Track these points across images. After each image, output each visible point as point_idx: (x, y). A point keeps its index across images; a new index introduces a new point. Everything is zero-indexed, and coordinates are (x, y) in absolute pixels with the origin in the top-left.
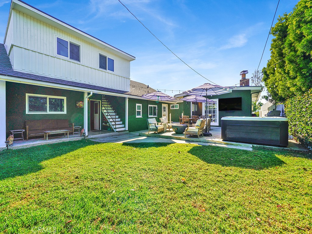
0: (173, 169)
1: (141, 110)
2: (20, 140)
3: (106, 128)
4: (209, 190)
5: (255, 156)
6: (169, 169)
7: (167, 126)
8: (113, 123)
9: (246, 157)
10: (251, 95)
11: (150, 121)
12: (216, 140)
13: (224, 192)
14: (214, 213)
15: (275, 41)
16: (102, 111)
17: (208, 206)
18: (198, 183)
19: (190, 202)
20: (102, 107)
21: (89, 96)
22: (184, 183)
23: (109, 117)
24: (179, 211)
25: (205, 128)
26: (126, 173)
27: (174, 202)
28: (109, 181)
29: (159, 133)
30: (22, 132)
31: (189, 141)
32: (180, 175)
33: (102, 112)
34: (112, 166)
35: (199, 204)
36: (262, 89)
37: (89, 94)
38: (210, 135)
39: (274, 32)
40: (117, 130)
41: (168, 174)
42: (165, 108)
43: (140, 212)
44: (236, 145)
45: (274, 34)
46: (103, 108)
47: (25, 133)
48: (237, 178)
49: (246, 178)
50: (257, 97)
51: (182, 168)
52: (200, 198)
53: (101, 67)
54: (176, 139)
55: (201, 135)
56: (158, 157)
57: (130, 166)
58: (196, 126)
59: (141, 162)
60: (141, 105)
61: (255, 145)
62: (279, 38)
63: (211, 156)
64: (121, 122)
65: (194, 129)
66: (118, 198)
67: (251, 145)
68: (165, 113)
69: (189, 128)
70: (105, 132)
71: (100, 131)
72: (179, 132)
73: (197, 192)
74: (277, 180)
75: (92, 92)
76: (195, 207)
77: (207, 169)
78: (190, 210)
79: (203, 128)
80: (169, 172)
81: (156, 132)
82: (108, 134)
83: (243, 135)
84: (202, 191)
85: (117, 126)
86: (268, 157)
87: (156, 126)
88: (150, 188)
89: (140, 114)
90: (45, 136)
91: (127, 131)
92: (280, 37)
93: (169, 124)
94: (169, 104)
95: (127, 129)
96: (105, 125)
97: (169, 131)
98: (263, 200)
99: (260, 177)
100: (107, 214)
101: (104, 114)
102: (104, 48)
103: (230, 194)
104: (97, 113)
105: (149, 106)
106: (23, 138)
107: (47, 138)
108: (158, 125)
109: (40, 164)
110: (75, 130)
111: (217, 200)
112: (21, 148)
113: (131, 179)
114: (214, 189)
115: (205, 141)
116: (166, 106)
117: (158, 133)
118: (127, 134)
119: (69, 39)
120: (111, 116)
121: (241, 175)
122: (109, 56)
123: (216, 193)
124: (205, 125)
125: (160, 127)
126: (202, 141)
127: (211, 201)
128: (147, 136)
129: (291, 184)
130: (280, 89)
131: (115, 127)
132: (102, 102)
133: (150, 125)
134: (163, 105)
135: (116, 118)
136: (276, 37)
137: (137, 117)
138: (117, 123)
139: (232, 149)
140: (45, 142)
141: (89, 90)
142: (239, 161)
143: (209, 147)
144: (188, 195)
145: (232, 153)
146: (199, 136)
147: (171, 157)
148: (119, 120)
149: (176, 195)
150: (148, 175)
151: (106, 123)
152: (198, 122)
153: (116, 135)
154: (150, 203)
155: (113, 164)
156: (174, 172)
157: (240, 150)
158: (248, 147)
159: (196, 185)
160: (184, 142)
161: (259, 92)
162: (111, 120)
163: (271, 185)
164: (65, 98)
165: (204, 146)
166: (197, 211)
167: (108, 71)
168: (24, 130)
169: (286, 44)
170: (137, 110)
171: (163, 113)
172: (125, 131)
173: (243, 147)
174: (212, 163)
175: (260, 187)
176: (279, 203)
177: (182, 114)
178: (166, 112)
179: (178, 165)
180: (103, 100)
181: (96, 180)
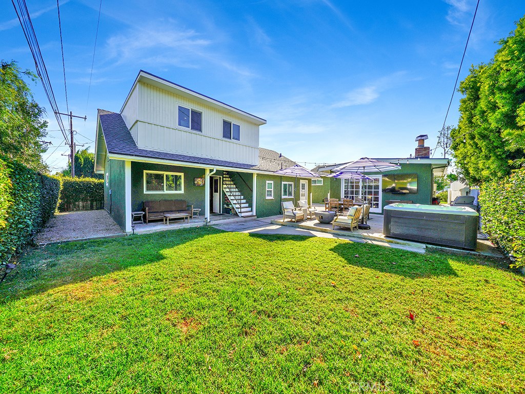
0: (321, 270)
1: (272, 189)
2: (140, 223)
3: (227, 211)
4: (363, 296)
5: (426, 260)
6: (316, 271)
7: (308, 212)
8: (238, 206)
9: (413, 261)
10: (432, 171)
11: (286, 205)
12: (376, 235)
13: (379, 300)
14: (366, 318)
15: (464, 102)
16: (224, 189)
17: (360, 311)
18: (350, 288)
19: (342, 306)
20: (223, 184)
21: (212, 173)
22: (334, 286)
23: (232, 198)
24: (331, 313)
25: (360, 218)
26: (267, 270)
27: (324, 305)
28: (253, 277)
29: (298, 221)
30: (142, 215)
31: (339, 235)
32: (329, 277)
33: (223, 191)
34: (250, 262)
35: (351, 308)
36: (448, 162)
37: (211, 171)
38: (367, 228)
39: (464, 89)
40: (243, 215)
41: (315, 275)
42: (303, 185)
43: (291, 310)
44: (403, 244)
45: (463, 92)
46: (225, 186)
47: (145, 216)
48: (397, 286)
49: (408, 286)
50: (443, 172)
51: (331, 270)
52: (352, 303)
53: (224, 136)
54: (320, 231)
55: (356, 227)
56: (301, 255)
57: (271, 264)
58: (349, 215)
59: (282, 259)
60: (272, 182)
61: (430, 246)
62: (470, 99)
63: (368, 257)
64: (247, 205)
65: (344, 218)
66: (268, 296)
67: (424, 246)
68: (304, 192)
69: (339, 217)
70: (228, 216)
71: (221, 214)
72: (325, 221)
73: (349, 297)
74: (446, 292)
75: (216, 168)
76: (347, 311)
77: (362, 274)
78: (342, 313)
79: (359, 218)
80: (316, 273)
81: (294, 220)
82: (232, 220)
83: (413, 231)
84: (354, 297)
85: (243, 210)
86: (443, 263)
87: (293, 213)
88: (297, 289)
89: (271, 195)
90: (164, 220)
91: (255, 216)
92: (472, 98)
93: (310, 209)
94: (309, 180)
95: (255, 214)
96: (227, 207)
97: (311, 219)
98: (423, 311)
99: (425, 287)
100: (261, 308)
101: (226, 193)
102: (229, 113)
103: (386, 302)
104: (216, 191)
105: (283, 183)
106: (143, 222)
107: (168, 223)
108: (295, 210)
109: (161, 252)
110: (195, 214)
111: (371, 307)
112: (144, 233)
113: (275, 277)
114: (368, 296)
115: (360, 236)
116: (306, 182)
117: (296, 222)
118: (255, 220)
119: (190, 106)
120: (235, 196)
121: (402, 284)
122: (234, 121)
123: (369, 300)
124: (361, 214)
125: (299, 213)
126: (357, 236)
127: (364, 307)
128: (282, 225)
129: (461, 297)
130: (472, 169)
131: (240, 211)
132: (223, 177)
133: (286, 211)
134: (302, 182)
135: (241, 199)
136: (465, 97)
137: (268, 198)
138: (242, 205)
139: (396, 249)
140: (167, 227)
141: (212, 167)
142: (403, 266)
143: (366, 246)
144: (339, 299)
145: (396, 256)
146: (352, 229)
147: (316, 256)
148: (244, 201)
149: (326, 298)
150: (292, 275)
151: (228, 205)
152: (352, 210)
153: (242, 222)
154: (300, 303)
155: (250, 259)
156: (322, 275)
157: (407, 252)
158: (419, 248)
159: (348, 290)
160: (330, 236)
161: (445, 167)
162: (235, 202)
163: (437, 296)
164: (182, 174)
165: (359, 243)
166: (348, 314)
167: (233, 140)
168: (144, 213)
169: (477, 111)
170: (267, 189)
171: (301, 192)
172: (252, 216)
173: (412, 247)
174: (367, 267)
175: (423, 297)
176: (441, 315)
177: (329, 194)
178: (306, 191)
179: (326, 266)
180: (224, 176)
181: (239, 276)
